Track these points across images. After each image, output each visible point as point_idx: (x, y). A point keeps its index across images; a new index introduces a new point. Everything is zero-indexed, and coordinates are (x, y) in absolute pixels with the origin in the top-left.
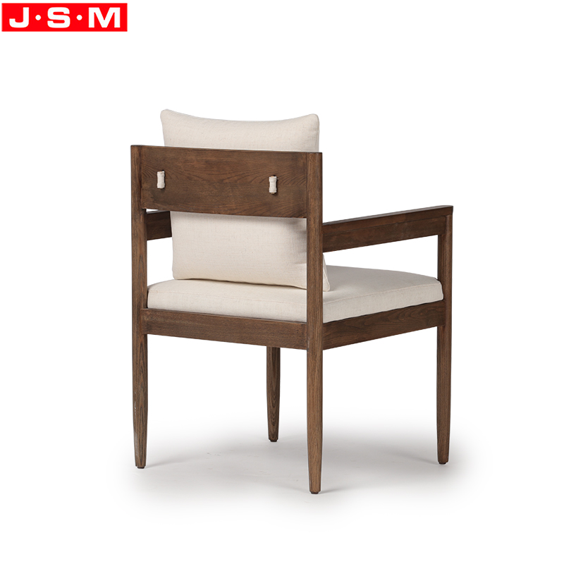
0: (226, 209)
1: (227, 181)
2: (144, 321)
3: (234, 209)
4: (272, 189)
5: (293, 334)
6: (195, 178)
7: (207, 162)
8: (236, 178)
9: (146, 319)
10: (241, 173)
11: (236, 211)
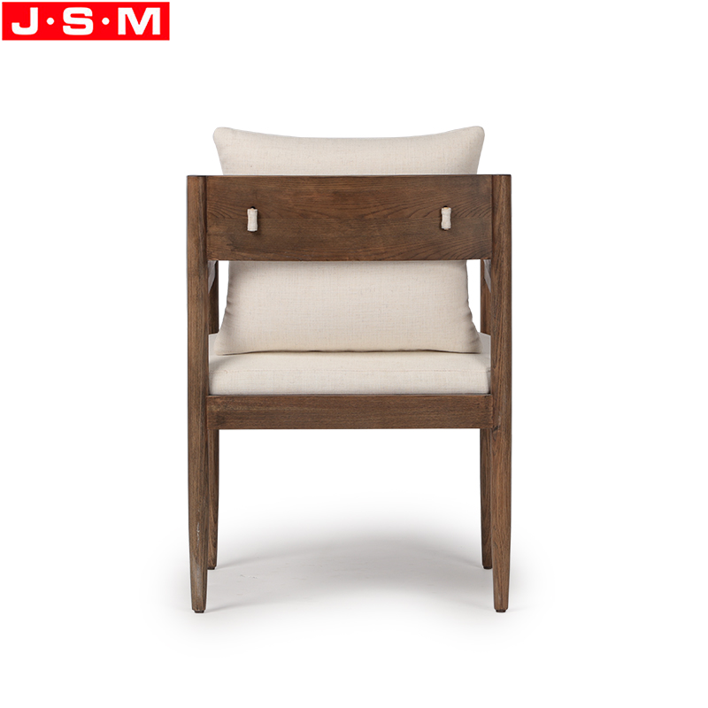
0: (369, 253)
1: (371, 216)
2: (212, 413)
3: (382, 253)
4: (446, 224)
5: (471, 409)
6: (315, 215)
7: (335, 193)
8: (385, 212)
9: (215, 409)
10: (394, 205)
11: (385, 256)
